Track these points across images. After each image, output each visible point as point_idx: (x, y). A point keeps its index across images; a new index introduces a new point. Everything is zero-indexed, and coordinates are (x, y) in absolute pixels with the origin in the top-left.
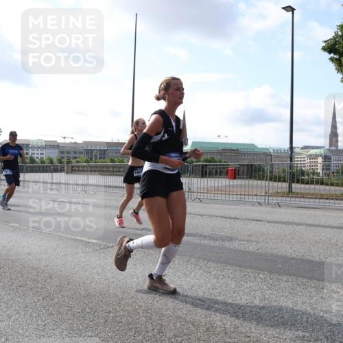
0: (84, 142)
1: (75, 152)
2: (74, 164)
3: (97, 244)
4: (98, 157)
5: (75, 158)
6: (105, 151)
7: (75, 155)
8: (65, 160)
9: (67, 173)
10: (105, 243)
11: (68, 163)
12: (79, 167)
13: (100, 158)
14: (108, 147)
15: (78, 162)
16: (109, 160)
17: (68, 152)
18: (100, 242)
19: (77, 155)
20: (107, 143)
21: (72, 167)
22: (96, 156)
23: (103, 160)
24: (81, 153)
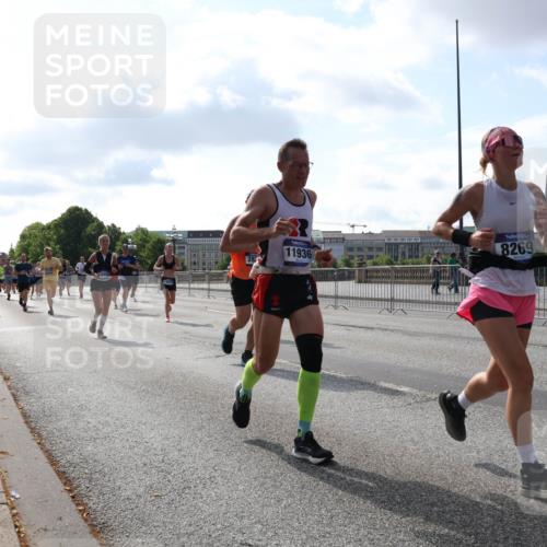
0: (385, 232)
1: (370, 249)
2: (368, 267)
3: (411, 394)
4: (407, 254)
5: (371, 257)
6: (418, 244)
7: (371, 253)
8: (355, 261)
9: (360, 282)
10: (423, 392)
11: (360, 265)
12: (377, 271)
13: (410, 257)
14: (422, 238)
15: (375, 264)
16: (424, 259)
17: (360, 249)
18: (415, 391)
19: (374, 253)
20: (421, 232)
21: (367, 271)
22: (403, 254)
23: (415, 260)
24: (380, 249)
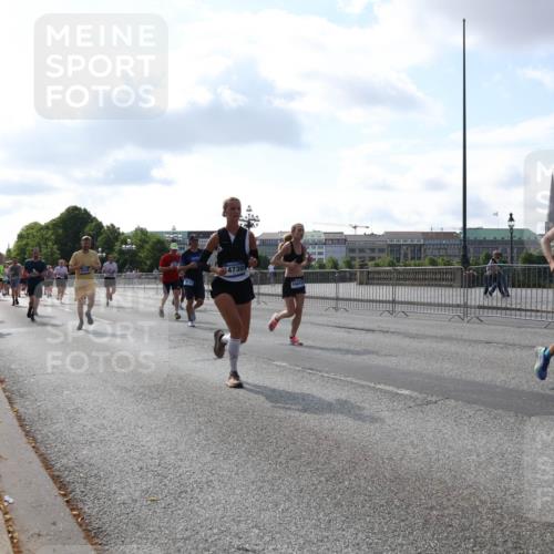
0: (387, 233)
1: (373, 250)
2: (371, 269)
3: (411, 397)
4: (409, 256)
5: (373, 259)
6: (421, 246)
7: (373, 255)
8: (357, 263)
9: (361, 283)
10: (423, 396)
11: (362, 266)
12: (379, 273)
13: (413, 258)
14: (424, 239)
15: (377, 265)
16: (427, 261)
17: (362, 250)
18: (415, 394)
19: (376, 255)
20: (423, 233)
21: (368, 273)
22: (406, 255)
23: (417, 262)
24: (381, 250)
